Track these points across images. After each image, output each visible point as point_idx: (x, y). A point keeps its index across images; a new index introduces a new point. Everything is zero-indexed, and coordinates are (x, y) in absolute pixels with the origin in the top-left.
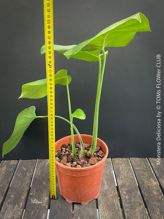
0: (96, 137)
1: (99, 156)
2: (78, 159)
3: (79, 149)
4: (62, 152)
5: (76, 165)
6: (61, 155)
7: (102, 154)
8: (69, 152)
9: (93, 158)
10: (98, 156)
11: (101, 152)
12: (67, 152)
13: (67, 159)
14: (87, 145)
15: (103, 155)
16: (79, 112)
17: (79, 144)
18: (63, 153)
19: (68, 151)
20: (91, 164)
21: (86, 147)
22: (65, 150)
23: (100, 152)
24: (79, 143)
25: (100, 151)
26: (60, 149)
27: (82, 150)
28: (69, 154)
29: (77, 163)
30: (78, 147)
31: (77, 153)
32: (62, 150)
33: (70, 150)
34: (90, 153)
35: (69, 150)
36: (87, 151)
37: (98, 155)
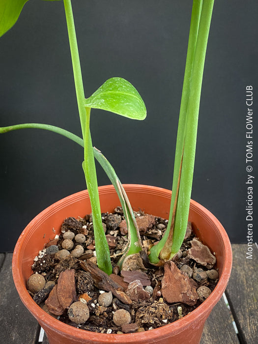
0: (186, 195)
1: (194, 261)
2: (119, 274)
3: (119, 235)
4: (61, 248)
5: (111, 305)
6: (57, 261)
7: (203, 253)
8: (86, 249)
9: (175, 271)
10: (191, 263)
11: (199, 243)
12: (79, 250)
13: (77, 281)
14: (147, 220)
15: (209, 257)
16: (116, 89)
17: (122, 214)
18: (65, 254)
19: (84, 244)
20: (170, 301)
21: (145, 225)
22: (74, 240)
23: (196, 244)
24: (119, 214)
25: (195, 240)
26: (57, 237)
27: (132, 241)
28: (85, 257)
29: (114, 297)
30: (118, 229)
31: (114, 249)
32: (62, 239)
33: (89, 241)
34: (164, 255)
35: (87, 238)
36: (149, 246)
37: (192, 260)
